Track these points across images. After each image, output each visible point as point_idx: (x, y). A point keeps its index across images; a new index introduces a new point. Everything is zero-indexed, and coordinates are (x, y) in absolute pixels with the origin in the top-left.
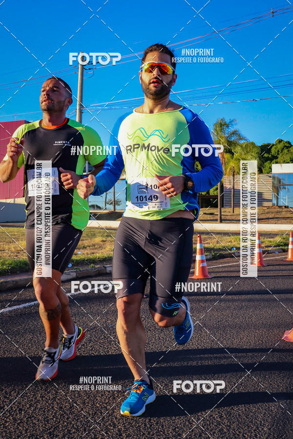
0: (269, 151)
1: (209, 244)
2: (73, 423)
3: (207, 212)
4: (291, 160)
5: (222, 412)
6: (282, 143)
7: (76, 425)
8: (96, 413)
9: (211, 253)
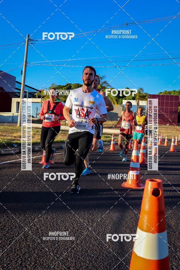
2: (14, 224)
4: (132, 99)
7: (15, 225)
8: (25, 219)
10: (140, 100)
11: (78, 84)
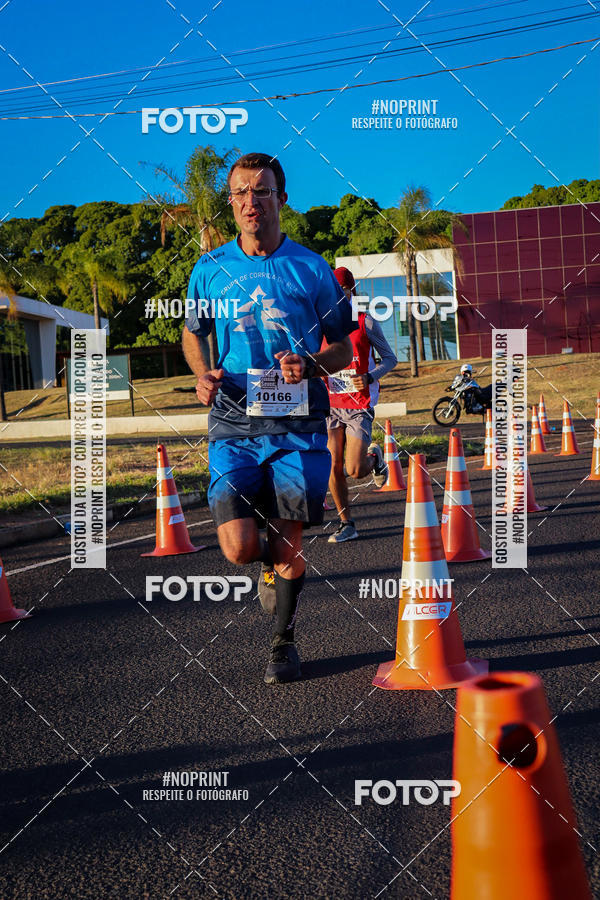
0: (326, 226)
1: (192, 465)
3: (184, 387)
4: (380, 247)
5: (229, 889)
6: (358, 203)
9: (197, 488)
10: (420, 249)
11: (108, 205)
